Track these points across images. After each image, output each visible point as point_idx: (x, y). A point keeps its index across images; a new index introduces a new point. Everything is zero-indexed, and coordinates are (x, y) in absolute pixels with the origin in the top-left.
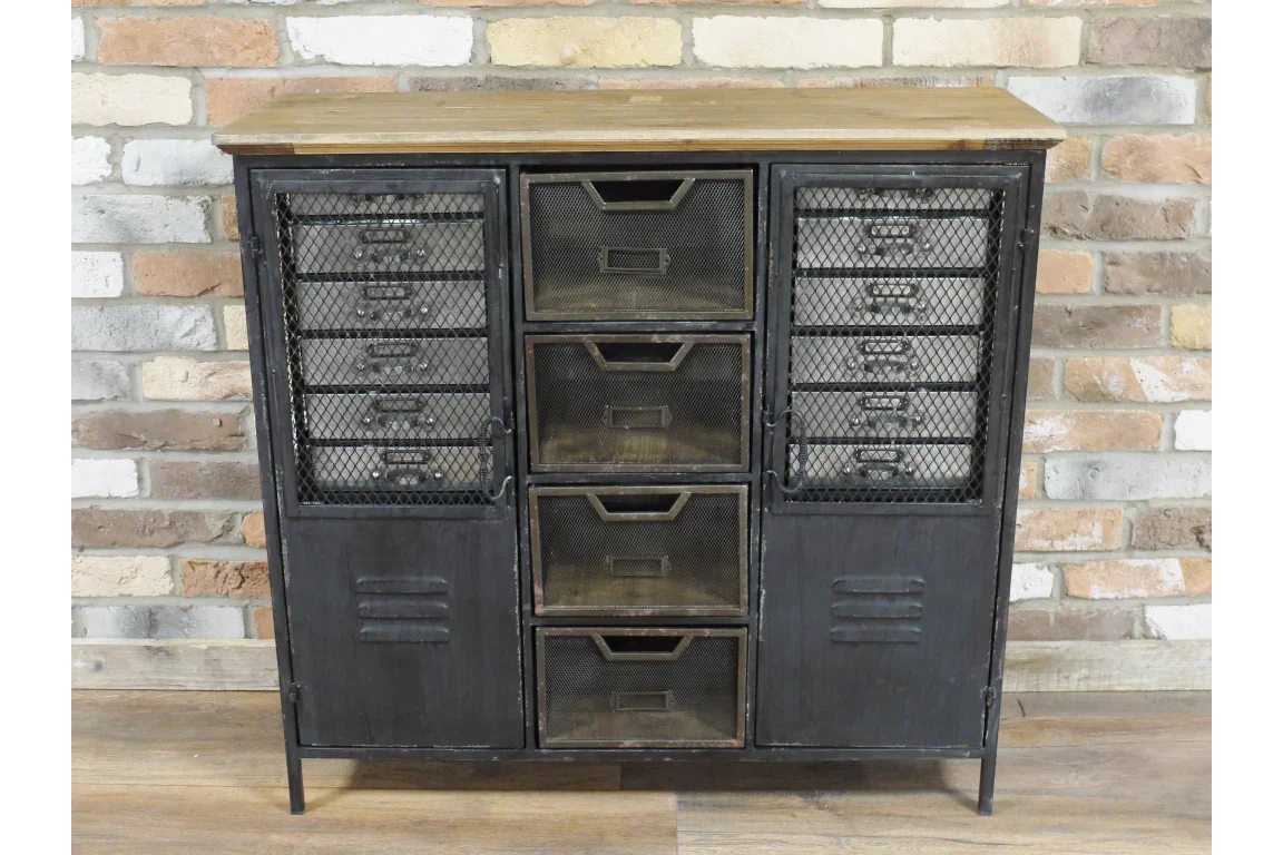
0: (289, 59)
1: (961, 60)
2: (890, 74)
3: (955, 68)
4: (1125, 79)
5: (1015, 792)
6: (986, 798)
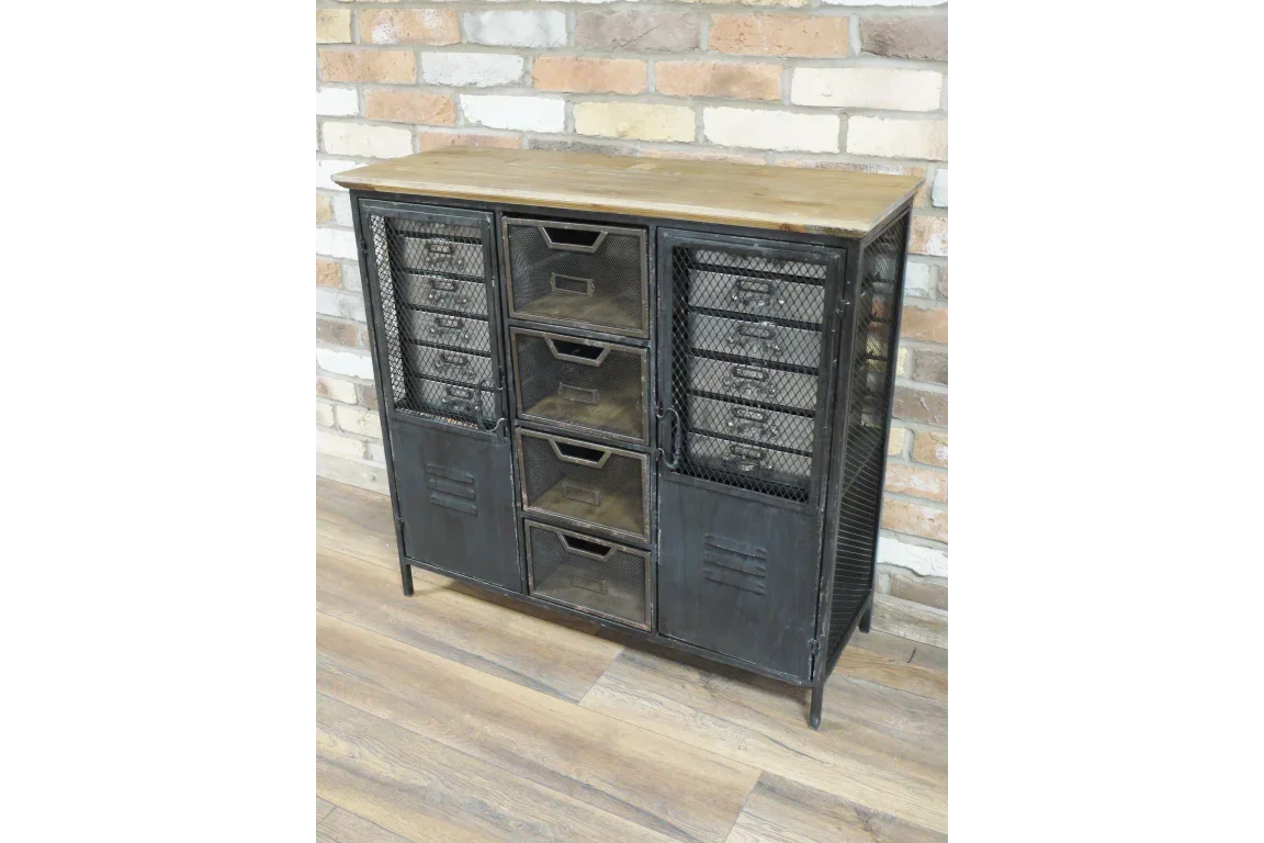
0: (462, 122)
1: (899, 153)
2: (843, 159)
3: (894, 159)
5: (851, 718)
6: (813, 716)
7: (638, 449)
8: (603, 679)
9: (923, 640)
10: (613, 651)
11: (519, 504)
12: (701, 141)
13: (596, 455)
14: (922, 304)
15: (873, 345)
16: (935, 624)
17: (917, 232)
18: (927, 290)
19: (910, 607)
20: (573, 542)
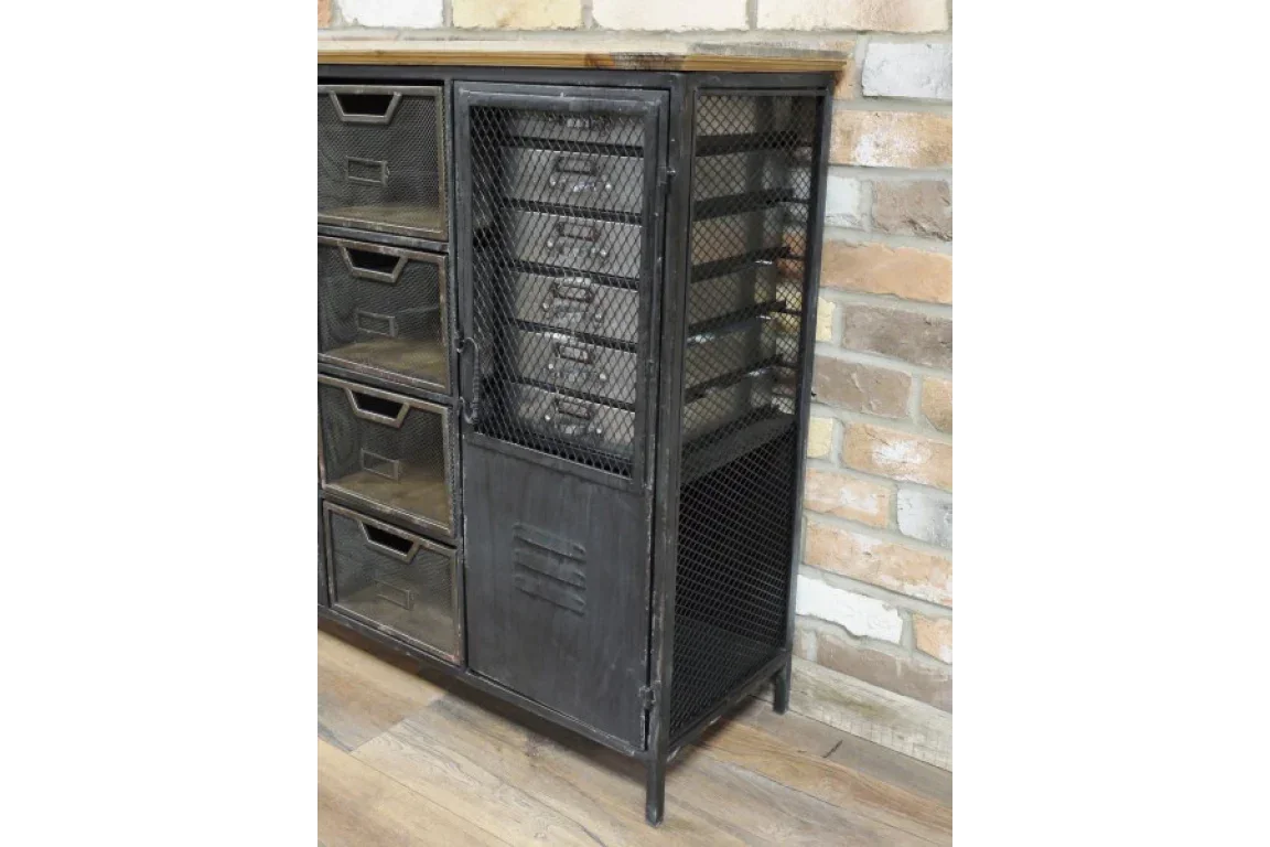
0: (338, 23)
1: (820, 23)
2: (753, 38)
3: (814, 32)
6: (655, 808)
7: (439, 400)
8: (398, 728)
9: (855, 732)
10: (432, 694)
12: (589, 25)
13: (391, 408)
14: (852, 238)
15: (790, 296)
16: (870, 707)
17: (842, 131)
18: (858, 217)
19: (838, 681)
20: (376, 534)
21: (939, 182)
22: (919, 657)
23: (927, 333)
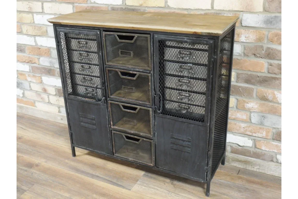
0: (89, 2)
1: (231, 9)
2: (213, 11)
3: (229, 11)
4: (275, 16)
5: (219, 193)
6: (207, 193)
7: (148, 107)
8: (138, 182)
9: (242, 167)
10: (142, 173)
11: (110, 126)
12: (167, 6)
13: (135, 109)
14: (239, 58)
15: (224, 71)
16: (245, 161)
17: (237, 34)
18: (241, 53)
19: (238, 156)
20: (128, 138)
21: (261, 46)
22: (256, 149)
23: (258, 79)
